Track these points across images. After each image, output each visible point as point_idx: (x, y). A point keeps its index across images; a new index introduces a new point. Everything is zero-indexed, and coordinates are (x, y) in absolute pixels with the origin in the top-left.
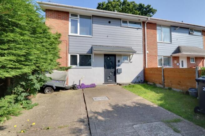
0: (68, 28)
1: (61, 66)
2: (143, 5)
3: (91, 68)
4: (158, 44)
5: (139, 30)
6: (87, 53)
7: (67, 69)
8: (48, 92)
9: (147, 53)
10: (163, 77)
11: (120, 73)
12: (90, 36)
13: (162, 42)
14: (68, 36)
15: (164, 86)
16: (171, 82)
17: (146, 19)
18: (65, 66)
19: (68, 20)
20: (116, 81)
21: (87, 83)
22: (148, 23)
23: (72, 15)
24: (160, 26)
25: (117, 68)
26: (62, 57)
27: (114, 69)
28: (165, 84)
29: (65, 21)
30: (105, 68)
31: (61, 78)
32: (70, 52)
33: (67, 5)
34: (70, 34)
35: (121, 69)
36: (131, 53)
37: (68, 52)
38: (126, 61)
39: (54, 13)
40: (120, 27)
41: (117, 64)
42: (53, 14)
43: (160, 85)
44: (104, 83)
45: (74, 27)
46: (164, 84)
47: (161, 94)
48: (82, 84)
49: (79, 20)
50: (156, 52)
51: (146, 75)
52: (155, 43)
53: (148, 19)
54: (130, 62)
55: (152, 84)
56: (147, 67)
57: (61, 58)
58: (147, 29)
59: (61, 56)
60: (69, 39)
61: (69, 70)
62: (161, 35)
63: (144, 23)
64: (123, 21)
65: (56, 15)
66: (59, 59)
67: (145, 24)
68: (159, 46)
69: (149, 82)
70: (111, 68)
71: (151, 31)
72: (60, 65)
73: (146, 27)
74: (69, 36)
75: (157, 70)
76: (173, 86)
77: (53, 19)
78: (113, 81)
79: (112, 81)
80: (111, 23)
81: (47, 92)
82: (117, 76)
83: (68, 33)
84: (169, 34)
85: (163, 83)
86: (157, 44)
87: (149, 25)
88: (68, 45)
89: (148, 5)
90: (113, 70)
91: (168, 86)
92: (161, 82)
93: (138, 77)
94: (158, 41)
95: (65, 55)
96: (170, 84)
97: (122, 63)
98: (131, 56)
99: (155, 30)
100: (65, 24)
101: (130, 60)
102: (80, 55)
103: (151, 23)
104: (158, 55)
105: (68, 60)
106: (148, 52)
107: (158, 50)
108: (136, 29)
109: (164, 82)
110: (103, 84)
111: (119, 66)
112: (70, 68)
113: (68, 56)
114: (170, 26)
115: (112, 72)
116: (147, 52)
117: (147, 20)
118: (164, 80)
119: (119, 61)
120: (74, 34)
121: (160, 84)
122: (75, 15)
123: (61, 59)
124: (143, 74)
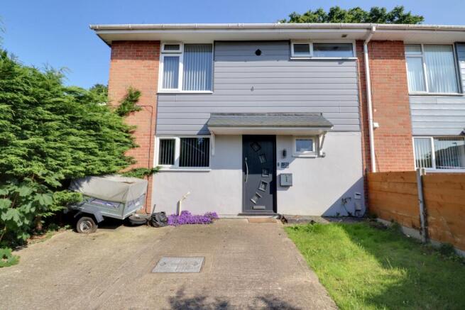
0: (156, 78)
1: (135, 167)
2: (382, 9)
3: (208, 172)
4: (412, 100)
5: (345, 63)
6: (198, 134)
7: (150, 173)
8: (85, 229)
9: (374, 128)
10: (421, 206)
11: (287, 187)
12: (209, 92)
13: (427, 92)
14: (156, 96)
15: (427, 236)
16: (450, 223)
17: (365, 31)
18: (146, 166)
19: (157, 58)
20: (275, 209)
21: (197, 210)
22: (372, 42)
23: (167, 47)
24: (417, 46)
25: (279, 172)
26: (141, 145)
27: (271, 175)
28: (431, 230)
29: (151, 62)
30: (244, 170)
31: (117, 195)
32: (158, 132)
33: (151, 25)
34: (160, 90)
35: (290, 175)
36: (321, 130)
37: (153, 132)
38: (306, 152)
39: (128, 47)
40: (286, 63)
41: (279, 160)
42: (127, 50)
43: (413, 229)
44: (241, 212)
45: (170, 74)
46: (426, 231)
47: (396, 272)
48: (182, 212)
49: (181, 57)
50: (407, 124)
51: (372, 196)
52: (401, 97)
53: (370, 29)
54: (319, 156)
55: (387, 223)
56: (374, 170)
57: (137, 147)
58: (370, 58)
59: (137, 143)
60: (158, 101)
61: (155, 176)
62: (421, 74)
63: (360, 43)
64: (295, 45)
65: (132, 50)
66: (132, 150)
67: (366, 47)
68: (416, 106)
69: (381, 218)
70: (262, 173)
71: (387, 65)
72: (134, 163)
73: (367, 55)
74: (158, 94)
75: (402, 180)
76: (459, 240)
77: (126, 61)
78: (267, 208)
79: (264, 207)
80: (263, 53)
81: (82, 228)
82: (280, 193)
83: (156, 88)
84: (452, 67)
85: (423, 225)
86: (408, 100)
87: (376, 47)
88: (155, 115)
89: (396, 9)
90: (268, 178)
91: (440, 238)
92: (417, 222)
93: (344, 200)
94: (410, 91)
95: (146, 140)
96: (448, 233)
97: (294, 158)
98: (321, 138)
99: (398, 61)
100: (150, 69)
101: (318, 149)
102: (182, 139)
103: (386, 41)
104: (414, 133)
105: (153, 152)
106: (376, 125)
107: (413, 119)
108: (337, 63)
109: (426, 223)
110: (240, 215)
111: (285, 165)
112: (157, 171)
113: (154, 141)
114: (452, 42)
115: (265, 184)
116: (373, 124)
117: (368, 34)
118: (426, 215)
119: (284, 153)
120: (170, 89)
121: (414, 227)
122: (173, 46)
123: (137, 149)
124: (361, 192)
